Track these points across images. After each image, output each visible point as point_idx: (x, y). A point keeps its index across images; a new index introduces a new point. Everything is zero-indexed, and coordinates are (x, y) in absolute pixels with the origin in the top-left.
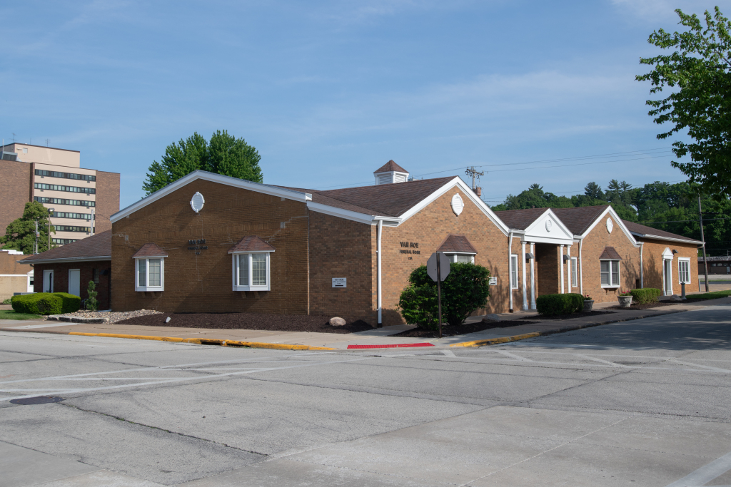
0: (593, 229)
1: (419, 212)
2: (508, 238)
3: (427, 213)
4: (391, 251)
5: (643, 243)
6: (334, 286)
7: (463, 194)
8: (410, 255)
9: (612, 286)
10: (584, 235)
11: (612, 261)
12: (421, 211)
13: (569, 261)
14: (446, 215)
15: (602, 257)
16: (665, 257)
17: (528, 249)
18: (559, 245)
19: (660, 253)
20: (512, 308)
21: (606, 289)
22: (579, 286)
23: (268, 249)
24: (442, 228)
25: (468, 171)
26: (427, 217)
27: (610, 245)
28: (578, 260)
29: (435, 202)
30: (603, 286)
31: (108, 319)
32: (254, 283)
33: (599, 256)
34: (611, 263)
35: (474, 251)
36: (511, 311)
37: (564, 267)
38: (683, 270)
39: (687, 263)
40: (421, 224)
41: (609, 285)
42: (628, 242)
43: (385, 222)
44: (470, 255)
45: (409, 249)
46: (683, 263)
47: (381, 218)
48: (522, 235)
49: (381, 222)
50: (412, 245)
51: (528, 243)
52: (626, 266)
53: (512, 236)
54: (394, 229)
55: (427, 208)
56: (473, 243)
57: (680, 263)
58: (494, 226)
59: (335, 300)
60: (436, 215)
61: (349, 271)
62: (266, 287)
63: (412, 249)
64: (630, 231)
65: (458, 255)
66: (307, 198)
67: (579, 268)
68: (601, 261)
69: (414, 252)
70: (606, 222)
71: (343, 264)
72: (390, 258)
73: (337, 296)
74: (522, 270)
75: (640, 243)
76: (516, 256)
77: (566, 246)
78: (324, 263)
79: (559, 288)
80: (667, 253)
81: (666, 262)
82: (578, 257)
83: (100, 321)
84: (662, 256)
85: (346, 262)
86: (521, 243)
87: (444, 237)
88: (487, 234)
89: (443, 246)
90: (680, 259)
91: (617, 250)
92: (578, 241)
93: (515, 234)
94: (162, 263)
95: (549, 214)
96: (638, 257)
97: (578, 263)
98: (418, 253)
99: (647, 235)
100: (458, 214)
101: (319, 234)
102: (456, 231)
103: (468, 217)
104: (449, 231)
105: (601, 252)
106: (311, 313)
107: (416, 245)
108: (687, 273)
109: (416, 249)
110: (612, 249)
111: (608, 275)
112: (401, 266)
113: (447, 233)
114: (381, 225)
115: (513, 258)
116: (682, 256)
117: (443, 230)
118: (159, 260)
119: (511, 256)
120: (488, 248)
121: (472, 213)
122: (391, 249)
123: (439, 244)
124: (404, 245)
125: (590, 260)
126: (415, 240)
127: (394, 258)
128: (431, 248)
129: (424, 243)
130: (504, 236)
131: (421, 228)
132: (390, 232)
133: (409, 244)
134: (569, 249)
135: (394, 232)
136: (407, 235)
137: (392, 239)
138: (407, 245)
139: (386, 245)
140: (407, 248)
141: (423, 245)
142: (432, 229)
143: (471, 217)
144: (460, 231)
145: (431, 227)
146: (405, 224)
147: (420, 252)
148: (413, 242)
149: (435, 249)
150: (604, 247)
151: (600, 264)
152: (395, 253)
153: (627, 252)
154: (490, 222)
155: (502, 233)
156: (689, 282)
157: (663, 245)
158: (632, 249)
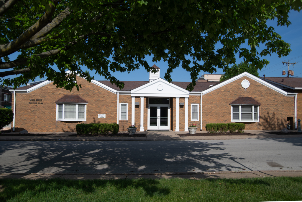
0: (222, 87)
1: (43, 87)
2: (117, 95)
4: (23, 103)
5: (296, 94)
8: (36, 104)
10: (207, 91)
11: (242, 106)
12: (45, 86)
13: (187, 106)
15: (232, 103)
17: (137, 100)
18: (175, 98)
22: (200, 120)
26: (49, 88)
27: (246, 96)
28: (200, 106)
33: (229, 103)
34: (240, 107)
35: (86, 102)
37: (180, 110)
42: (276, 94)
45: (35, 102)
47: (14, 90)
49: (14, 92)
50: (37, 100)
51: (138, 97)
54: (25, 94)
55: (49, 84)
58: (105, 90)
63: (38, 102)
65: (65, 104)
67: (200, 110)
69: (38, 103)
70: (241, 82)
72: (23, 105)
74: (131, 111)
75: (292, 93)
76: (127, 104)
77: (182, 98)
79: (174, 121)
82: (200, 104)
86: (131, 97)
87: (60, 96)
88: (97, 94)
89: (59, 100)
91: (257, 99)
92: (199, 95)
93: (120, 93)
96: (290, 103)
99: (296, 88)
102: (71, 93)
104: (66, 94)
105: (233, 100)
107: (41, 100)
109: (41, 102)
112: (30, 109)
117: (61, 93)
119: (120, 104)
120: (98, 101)
121: (85, 85)
122: (24, 102)
123: (57, 100)
124: (32, 100)
125: (216, 105)
126: (40, 98)
127: (25, 105)
128: (51, 101)
129: (46, 99)
130: (114, 94)
131: (44, 93)
132: (23, 95)
133: (36, 100)
134: (186, 100)
135: (25, 95)
136: (34, 96)
137: (24, 98)
138: (34, 100)
139: (20, 100)
140: (34, 102)
141: (45, 100)
142: (52, 93)
143: (84, 86)
144: (74, 94)
145: (51, 92)
146: (34, 92)
147: (43, 103)
148: (38, 99)
149: (54, 102)
150: (237, 97)
151: (232, 107)
152: (26, 104)
153: (272, 99)
154: (100, 88)
155: (112, 93)
158: (282, 98)
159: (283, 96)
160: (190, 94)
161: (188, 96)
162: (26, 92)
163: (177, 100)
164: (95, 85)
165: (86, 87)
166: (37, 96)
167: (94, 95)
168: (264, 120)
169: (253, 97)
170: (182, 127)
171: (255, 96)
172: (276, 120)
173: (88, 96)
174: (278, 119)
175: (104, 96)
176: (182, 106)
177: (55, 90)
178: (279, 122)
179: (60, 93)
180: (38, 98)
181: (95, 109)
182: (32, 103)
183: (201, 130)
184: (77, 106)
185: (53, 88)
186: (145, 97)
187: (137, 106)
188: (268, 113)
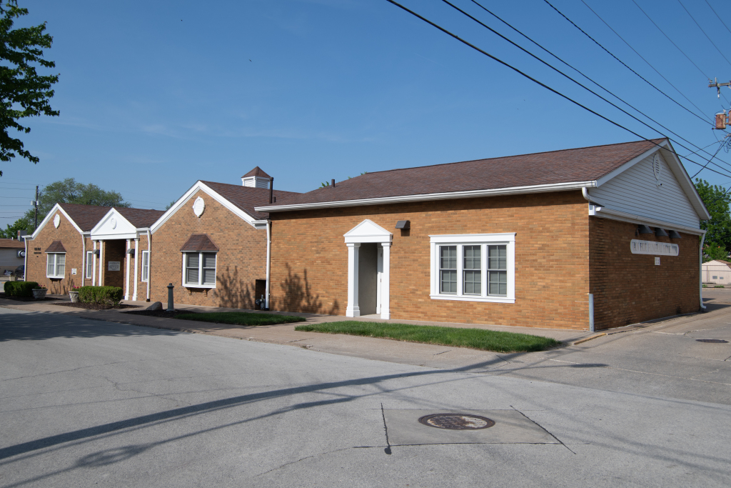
4: (31, 253)
8: (38, 255)
13: (136, 255)
15: (184, 248)
21: (190, 288)
24: (50, 237)
27: (201, 231)
30: (188, 284)
33: (180, 247)
35: (65, 251)
37: (131, 261)
38: (471, 264)
39: (494, 249)
40: (42, 237)
42: (240, 223)
46: (473, 250)
48: (90, 235)
49: (25, 239)
50: (38, 249)
53: (83, 237)
56: (65, 245)
57: (448, 249)
70: (192, 204)
74: (94, 264)
75: (262, 221)
76: (92, 252)
77: (132, 239)
80: (369, 231)
84: (345, 238)
87: (51, 243)
89: (48, 248)
91: (214, 238)
92: (146, 233)
93: (85, 235)
100: (57, 227)
103: (63, 228)
105: (184, 243)
107: (40, 249)
108: (496, 274)
109: (40, 252)
110: (204, 237)
112: (34, 261)
113: (53, 240)
115: (90, 254)
116: (457, 229)
119: (86, 252)
120: (72, 248)
127: (32, 256)
137: (32, 246)
139: (30, 250)
141: (42, 248)
146: (37, 238)
147: (42, 253)
150: (189, 235)
151: (184, 256)
153: (235, 238)
154: (74, 229)
156: (510, 297)
157: (354, 218)
158: (250, 233)
159: (252, 228)
160: (138, 232)
161: (135, 236)
162: (31, 238)
163: (129, 243)
165: (66, 228)
166: (38, 243)
167: (71, 240)
168: (222, 283)
169: (209, 233)
170: (131, 294)
171: (212, 231)
172: (238, 285)
173: (67, 242)
174: (242, 283)
175: (76, 240)
177: (48, 234)
178: (242, 291)
180: (39, 246)
181: (71, 260)
182: (35, 253)
183: (149, 300)
184: (55, 255)
185: (47, 231)
186: (104, 241)
187: (98, 256)
188: (228, 270)
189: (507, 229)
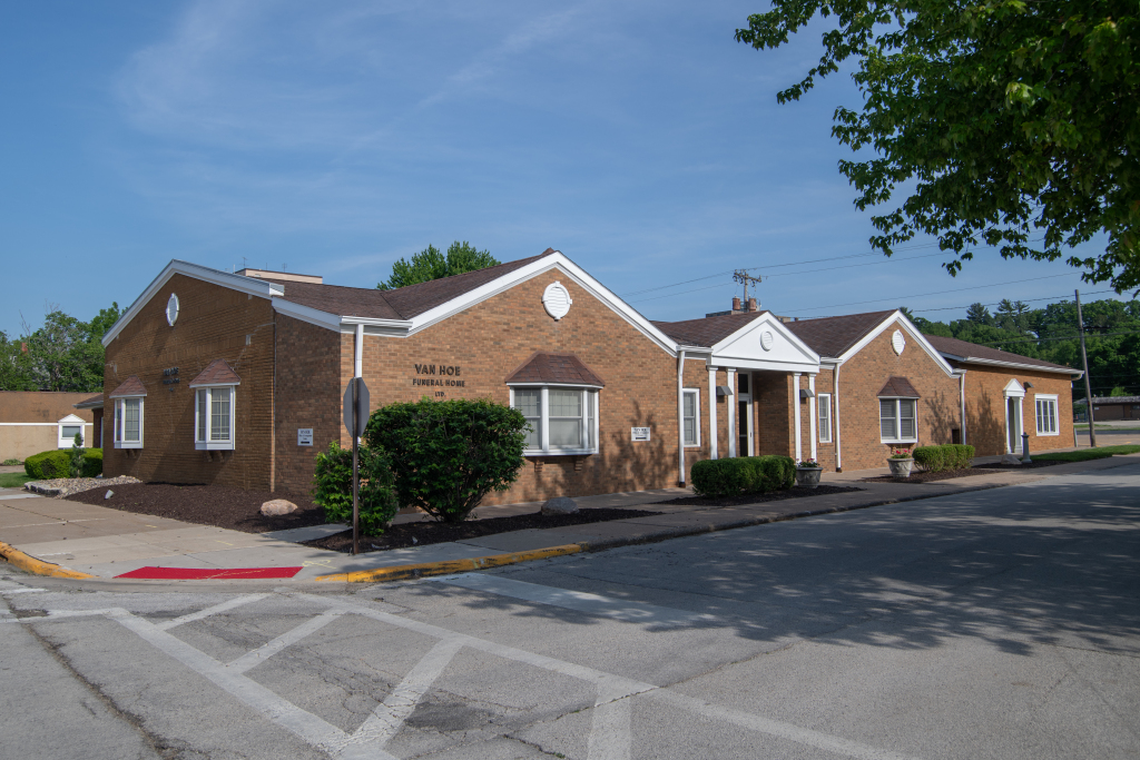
0: (864, 348)
1: (462, 312)
2: (678, 360)
3: (483, 314)
4: (391, 380)
5: (964, 371)
6: (299, 444)
7: (573, 282)
8: (438, 389)
9: (900, 440)
10: (845, 357)
11: (901, 400)
12: (469, 310)
13: (812, 400)
14: (530, 319)
15: (882, 393)
16: (1008, 394)
17: (721, 378)
18: (791, 373)
19: (1001, 388)
20: (683, 480)
21: (891, 445)
22: (834, 440)
23: (231, 380)
24: (519, 340)
25: (736, 276)
26: (484, 321)
27: (899, 373)
28: (833, 398)
29: (503, 296)
30: (884, 441)
31: (64, 490)
32: (213, 437)
33: (877, 391)
34: (898, 402)
35: (599, 382)
36: (681, 484)
37: (802, 411)
38: (1045, 413)
39: (1051, 404)
40: (467, 334)
41: (896, 438)
42: (938, 370)
43: (367, 328)
44: (583, 389)
45: (436, 377)
46: (1045, 403)
47: (361, 321)
48: (708, 355)
49: (361, 328)
50: (442, 371)
51: (722, 369)
52: (933, 408)
53: (683, 357)
54: (396, 342)
55: (484, 305)
56: (597, 369)
57: (1039, 403)
58: (645, 339)
59: (301, 468)
60: (505, 318)
61: (317, 417)
62: (229, 444)
63: (445, 378)
64: (938, 351)
65: (550, 388)
66: (272, 292)
67: (833, 411)
68: (882, 400)
69: (448, 383)
70: (891, 337)
71: (310, 405)
72: (389, 392)
73: (302, 461)
74: (709, 415)
75: (958, 371)
76: (697, 391)
77: (805, 374)
78: (291, 403)
79: (791, 445)
80: (1014, 388)
81: (1012, 401)
82: (833, 393)
83: (55, 493)
84: (1004, 392)
85: (312, 401)
86: (707, 369)
87: (524, 357)
88: (627, 352)
89: (520, 372)
90: (1038, 396)
91: (914, 382)
92: (831, 367)
93: (688, 354)
94: (142, 405)
95: (768, 321)
96: (955, 393)
97: (833, 403)
98: (460, 384)
99: (970, 359)
100: (558, 318)
101: (285, 353)
102: (553, 346)
103: (582, 322)
104: (538, 346)
105: (881, 386)
106: (276, 489)
107: (457, 371)
108: (1052, 419)
109: (456, 379)
110: (904, 381)
111: (894, 422)
113: (534, 349)
114: (361, 333)
115: (691, 396)
116: (1042, 391)
117: (522, 345)
118: (136, 402)
119: (682, 390)
120: (630, 377)
121: (593, 316)
122: (392, 377)
123: (511, 369)
124: (425, 370)
125: (858, 398)
126: (452, 361)
127: (397, 392)
128: (492, 377)
129: (473, 366)
130: (668, 357)
131: (466, 341)
132: (389, 346)
133: (437, 369)
134: (812, 380)
135: (397, 347)
136: (432, 352)
137: (393, 358)
138: (432, 370)
139: (377, 369)
140: (431, 377)
141: (472, 369)
142: (496, 343)
143: (591, 323)
144: (564, 348)
145: (492, 339)
146: (429, 332)
147: (466, 384)
148: (447, 365)
149: (503, 378)
150: (888, 377)
151: (880, 404)
152: (401, 385)
153: (933, 384)
154: (634, 333)
155: (663, 352)
156: (1057, 433)
157: (1005, 375)
158: (945, 381)
159: (946, 376)
160: (821, 363)
161: (816, 369)
162: (405, 330)
163: (797, 379)
164: (621, 319)
165: (597, 326)
166: (441, 350)
167: (619, 358)
169: (909, 376)
171: (911, 374)
173: (603, 360)
175: (644, 360)
176: (804, 400)
177: (505, 330)
179: (520, 345)
180: (446, 361)
181: (624, 408)
182: (424, 382)
183: (839, 469)
184: (586, 393)
185: (497, 320)
186: (736, 370)
187: (721, 398)
189: (1055, 392)
